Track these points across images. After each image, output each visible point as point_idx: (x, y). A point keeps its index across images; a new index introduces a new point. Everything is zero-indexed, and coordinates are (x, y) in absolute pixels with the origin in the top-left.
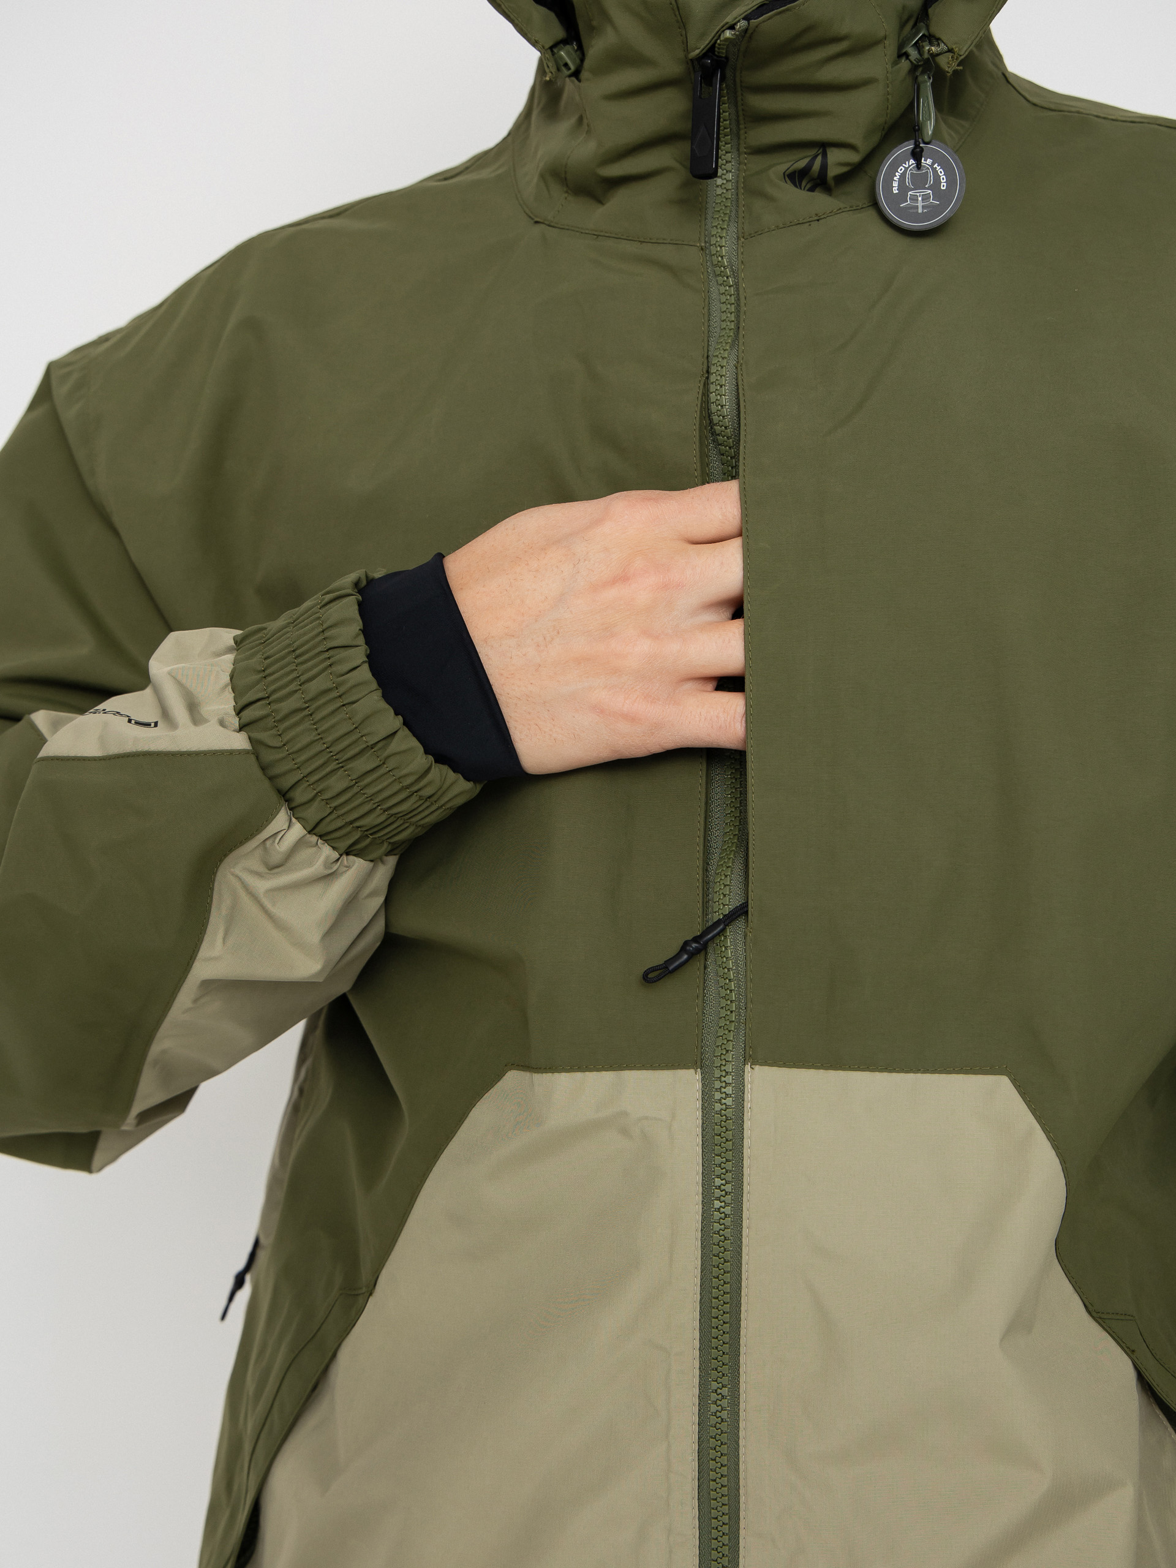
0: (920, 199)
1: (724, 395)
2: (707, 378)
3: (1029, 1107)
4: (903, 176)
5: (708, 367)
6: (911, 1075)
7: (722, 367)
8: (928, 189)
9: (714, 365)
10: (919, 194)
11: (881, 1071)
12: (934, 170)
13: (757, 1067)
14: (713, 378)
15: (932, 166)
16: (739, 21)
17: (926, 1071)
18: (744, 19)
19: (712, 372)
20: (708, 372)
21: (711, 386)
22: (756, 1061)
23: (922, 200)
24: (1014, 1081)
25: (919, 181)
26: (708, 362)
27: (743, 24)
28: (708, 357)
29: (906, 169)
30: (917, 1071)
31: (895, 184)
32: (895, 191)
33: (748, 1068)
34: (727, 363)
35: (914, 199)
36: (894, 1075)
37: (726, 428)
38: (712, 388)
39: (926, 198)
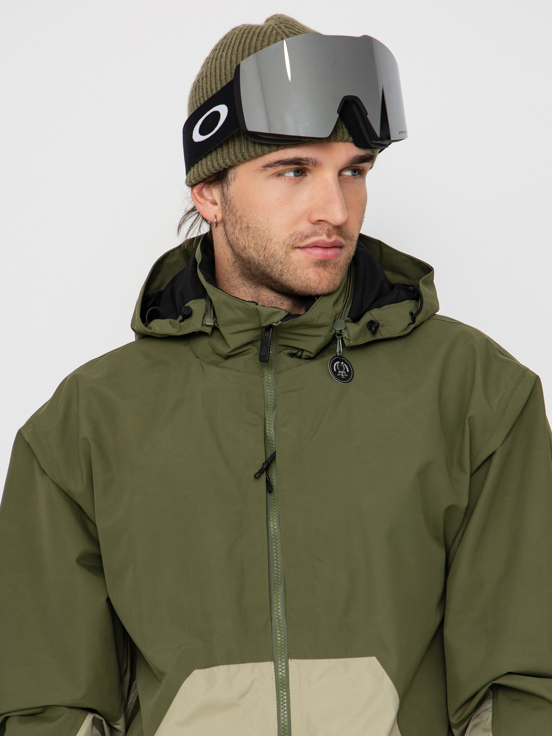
0: (342, 374)
1: (271, 427)
2: (265, 421)
3: (382, 666)
4: (336, 366)
5: (265, 418)
6: (343, 659)
7: (270, 418)
8: (344, 371)
9: (267, 417)
10: (342, 372)
11: (333, 658)
12: (344, 365)
13: (292, 660)
14: (267, 422)
15: (344, 364)
16: (279, 322)
17: (349, 657)
18: (281, 321)
19: (267, 419)
20: (265, 419)
21: (267, 424)
22: (292, 658)
23: (343, 374)
24: (377, 658)
25: (341, 368)
26: (265, 416)
27: (280, 322)
28: (265, 414)
29: (337, 364)
30: (345, 657)
31: (335, 368)
32: (335, 371)
33: (289, 660)
34: (272, 416)
35: (341, 374)
36: (338, 659)
37: (272, 438)
38: (267, 425)
39: (344, 374)
